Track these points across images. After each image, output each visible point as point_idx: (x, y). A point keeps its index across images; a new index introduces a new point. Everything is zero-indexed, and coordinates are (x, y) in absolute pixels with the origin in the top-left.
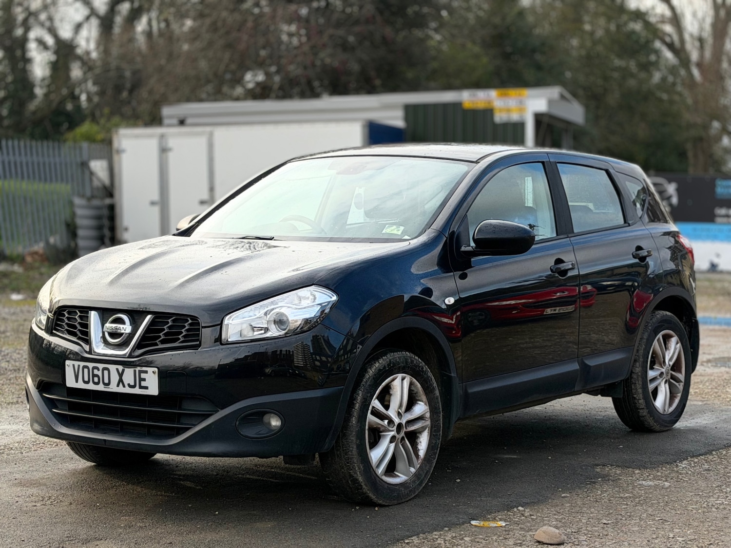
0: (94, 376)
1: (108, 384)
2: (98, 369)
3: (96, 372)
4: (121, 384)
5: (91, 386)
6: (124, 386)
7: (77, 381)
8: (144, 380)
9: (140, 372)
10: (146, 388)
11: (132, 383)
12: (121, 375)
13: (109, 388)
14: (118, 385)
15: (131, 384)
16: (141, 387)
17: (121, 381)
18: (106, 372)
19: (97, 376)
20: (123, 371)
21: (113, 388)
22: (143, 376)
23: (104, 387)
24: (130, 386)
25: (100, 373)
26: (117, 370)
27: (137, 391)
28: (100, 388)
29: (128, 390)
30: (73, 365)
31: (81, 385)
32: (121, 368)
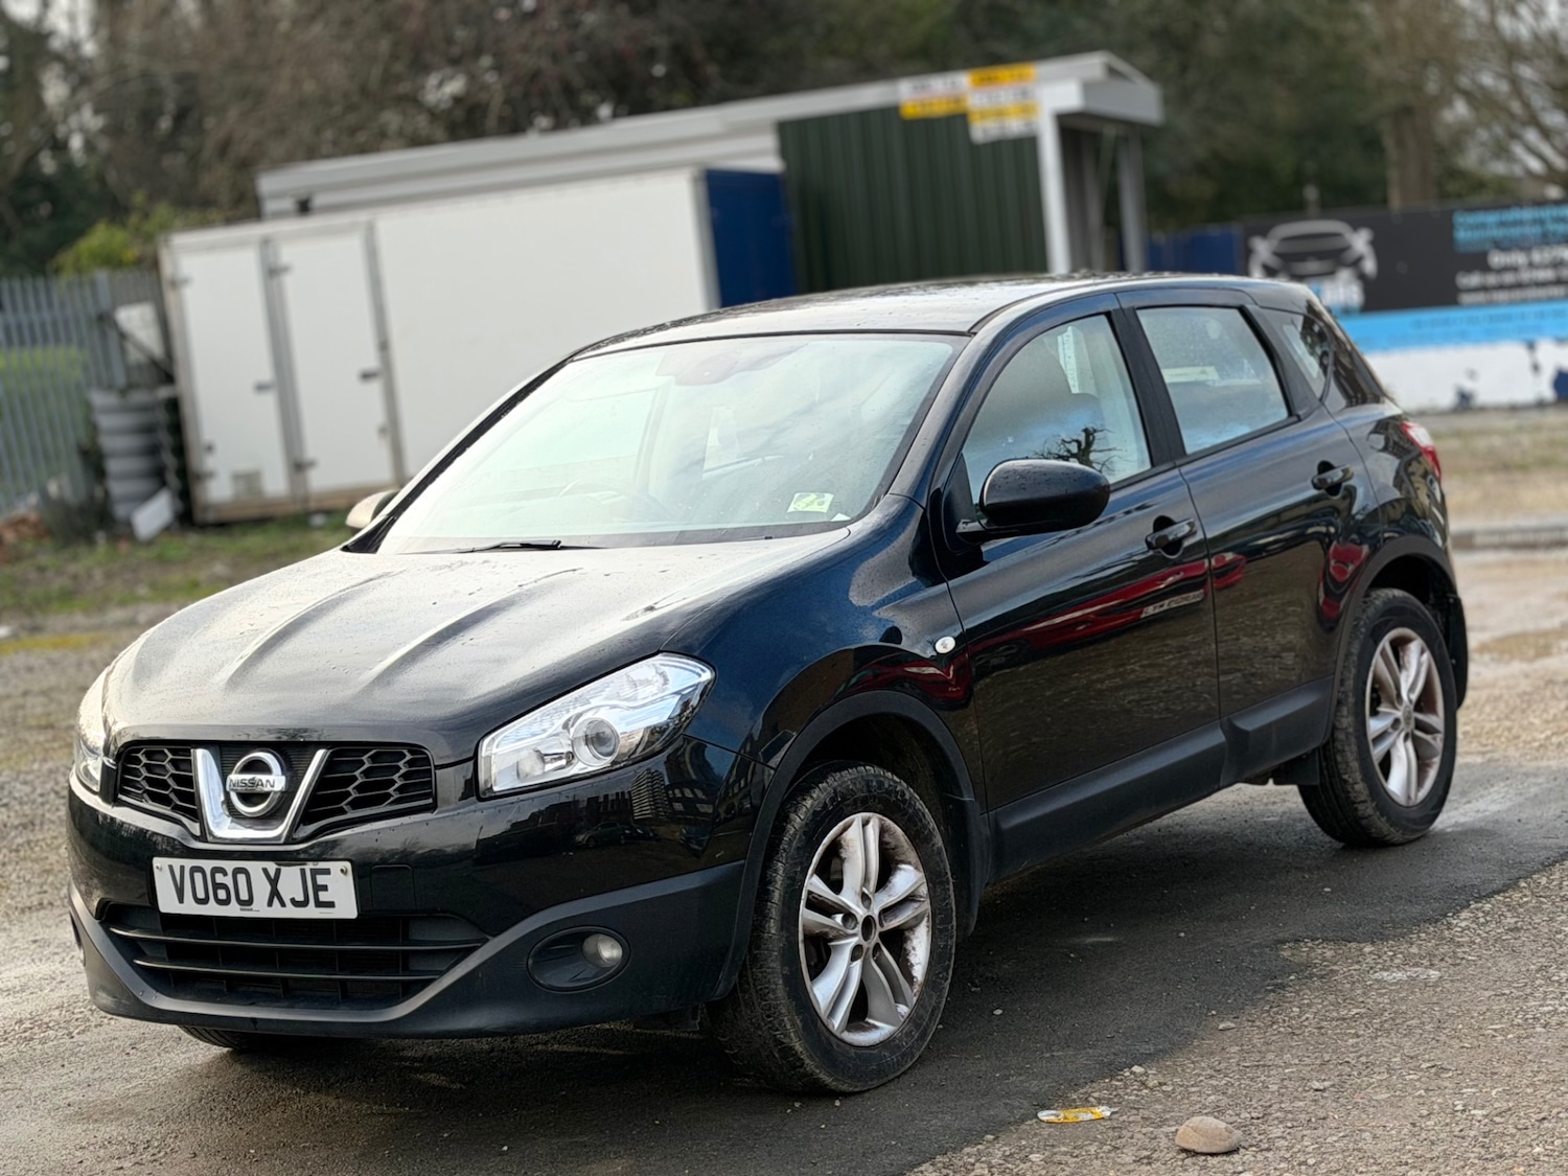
0: (217, 886)
1: (250, 902)
2: (224, 872)
3: (219, 878)
4: (276, 900)
5: (212, 909)
6: (283, 904)
7: (181, 900)
8: (325, 888)
9: (315, 872)
10: (329, 904)
11: (300, 897)
12: (274, 882)
13: (251, 910)
14: (270, 904)
15: (297, 899)
16: (319, 904)
17: (275, 894)
18: (241, 878)
19: (224, 886)
20: (278, 872)
21: (261, 909)
22: (321, 880)
23: (241, 910)
24: (295, 903)
25: (228, 881)
26: (265, 871)
27: (311, 912)
28: (233, 910)
29: (291, 912)
30: (171, 867)
31: (190, 908)
32: (271, 867)
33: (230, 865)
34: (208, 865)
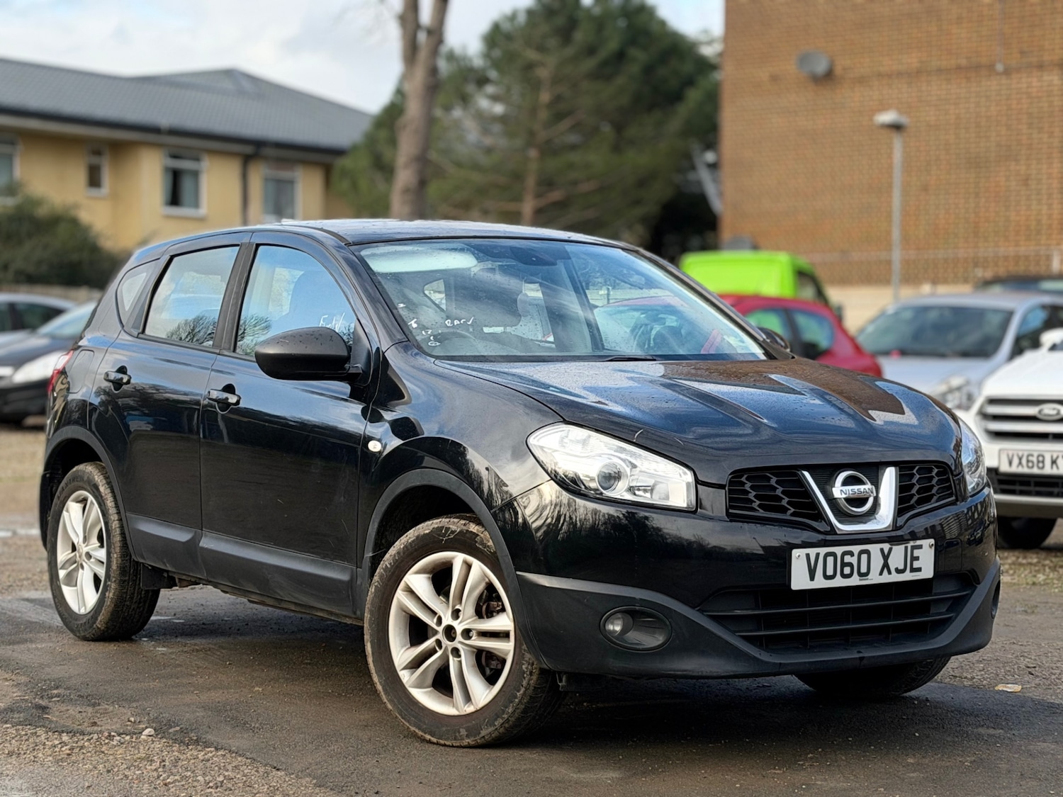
0: (844, 565)
1: (867, 574)
2: (851, 554)
3: (847, 559)
4: (885, 570)
5: (839, 582)
6: (890, 573)
7: (812, 578)
8: (917, 558)
9: (914, 548)
10: (919, 570)
11: (901, 567)
12: (886, 557)
13: (867, 579)
14: (881, 573)
15: (899, 568)
16: (913, 570)
17: (886, 566)
18: (864, 557)
19: (850, 565)
20: (890, 550)
21: (875, 578)
22: (916, 553)
23: (860, 580)
24: (898, 571)
25: (854, 560)
26: (882, 550)
27: (908, 576)
28: (855, 581)
29: (895, 578)
30: (808, 555)
31: (820, 583)
32: (886, 547)
33: (856, 549)
34: (839, 550)
